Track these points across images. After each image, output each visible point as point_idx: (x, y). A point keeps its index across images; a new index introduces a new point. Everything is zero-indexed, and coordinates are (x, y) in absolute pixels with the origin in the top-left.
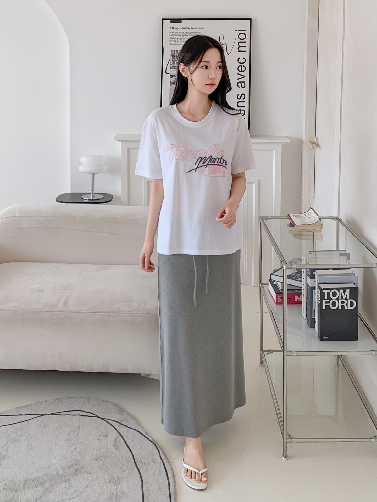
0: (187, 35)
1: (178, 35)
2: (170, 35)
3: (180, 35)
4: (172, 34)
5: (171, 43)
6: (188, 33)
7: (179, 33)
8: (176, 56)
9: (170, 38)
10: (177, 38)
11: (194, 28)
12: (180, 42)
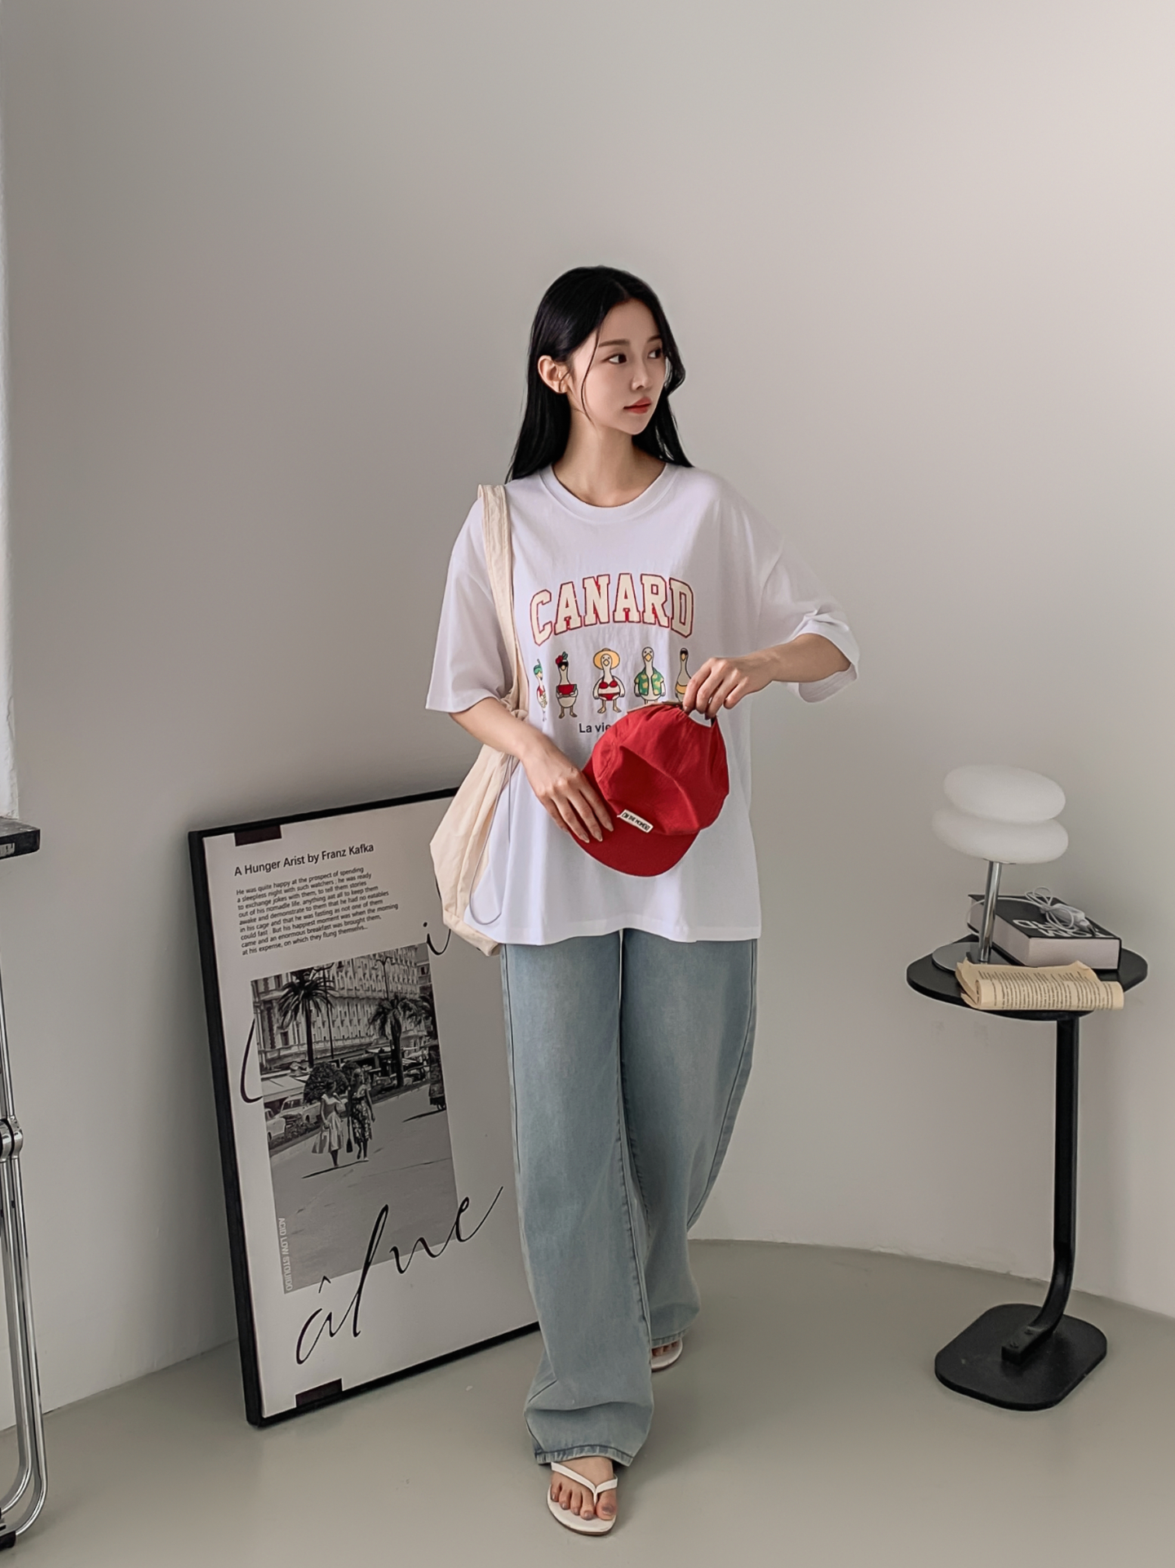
0: (308, 894)
1: (272, 898)
2: (241, 904)
3: (281, 896)
4: (248, 898)
5: (247, 945)
6: (312, 879)
7: (274, 889)
8: (274, 1004)
9: (243, 919)
10: (270, 913)
11: (334, 855)
12: (283, 932)
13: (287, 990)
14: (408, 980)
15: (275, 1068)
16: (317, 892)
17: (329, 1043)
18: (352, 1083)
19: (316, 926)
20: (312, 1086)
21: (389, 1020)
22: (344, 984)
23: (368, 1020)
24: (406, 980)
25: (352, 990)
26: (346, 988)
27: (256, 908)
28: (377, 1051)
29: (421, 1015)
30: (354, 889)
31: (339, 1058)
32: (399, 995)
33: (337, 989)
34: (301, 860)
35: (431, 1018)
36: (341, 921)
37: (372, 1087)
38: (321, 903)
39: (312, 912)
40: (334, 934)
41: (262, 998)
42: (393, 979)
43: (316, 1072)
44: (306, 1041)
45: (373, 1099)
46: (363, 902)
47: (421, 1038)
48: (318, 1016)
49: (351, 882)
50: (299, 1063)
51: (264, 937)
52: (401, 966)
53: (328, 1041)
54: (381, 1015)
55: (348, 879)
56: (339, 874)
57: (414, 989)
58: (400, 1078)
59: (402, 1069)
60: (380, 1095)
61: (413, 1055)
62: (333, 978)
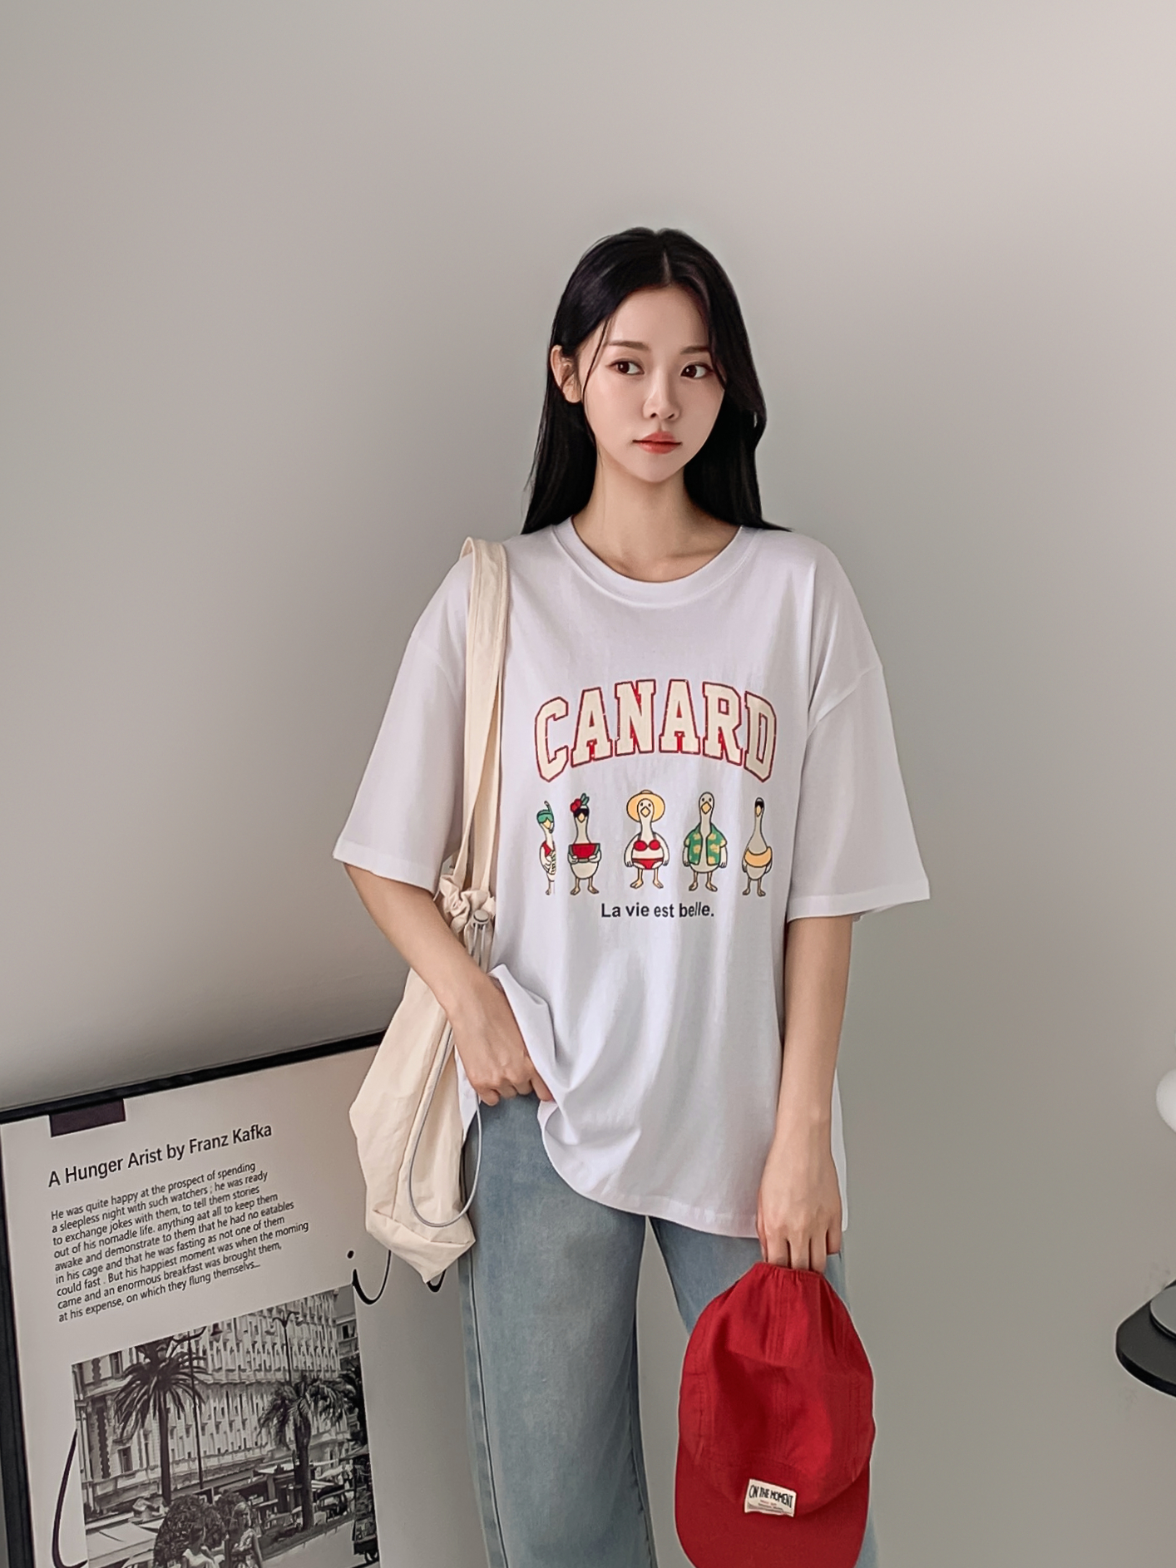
0: (166, 1213)
1: (107, 1222)
2: (56, 1235)
3: (121, 1218)
4: (70, 1225)
5: (66, 1304)
6: (172, 1187)
7: (111, 1207)
8: (109, 1403)
9: (61, 1260)
10: (105, 1248)
11: (209, 1145)
12: (126, 1280)
13: (130, 1377)
14: (323, 1348)
15: (108, 1510)
16: (180, 1209)
17: (197, 1462)
18: (232, 1527)
19: (178, 1267)
20: (168, 1537)
21: (291, 1418)
22: (221, 1362)
23: (259, 1420)
24: (319, 1350)
25: (233, 1371)
26: (224, 1369)
27: (82, 1241)
28: (271, 1470)
29: (341, 1406)
30: (240, 1201)
31: (211, 1487)
32: (307, 1374)
33: (210, 1372)
34: (156, 1155)
35: (357, 1410)
36: (219, 1255)
37: (263, 1532)
38: (187, 1226)
39: (173, 1243)
40: (207, 1279)
41: (89, 1394)
42: (299, 1349)
43: (175, 1510)
44: (159, 1463)
45: (266, 1551)
46: (252, 1223)
47: (341, 1444)
48: (179, 1418)
49: (235, 1189)
50: (147, 1499)
51: (94, 1290)
52: (312, 1326)
53: (194, 1461)
54: (280, 1408)
55: (230, 1185)
56: (216, 1175)
57: (331, 1363)
58: (307, 1514)
59: (312, 1499)
60: (276, 1545)
61: (328, 1473)
62: (205, 1352)
